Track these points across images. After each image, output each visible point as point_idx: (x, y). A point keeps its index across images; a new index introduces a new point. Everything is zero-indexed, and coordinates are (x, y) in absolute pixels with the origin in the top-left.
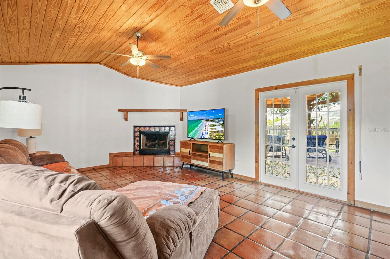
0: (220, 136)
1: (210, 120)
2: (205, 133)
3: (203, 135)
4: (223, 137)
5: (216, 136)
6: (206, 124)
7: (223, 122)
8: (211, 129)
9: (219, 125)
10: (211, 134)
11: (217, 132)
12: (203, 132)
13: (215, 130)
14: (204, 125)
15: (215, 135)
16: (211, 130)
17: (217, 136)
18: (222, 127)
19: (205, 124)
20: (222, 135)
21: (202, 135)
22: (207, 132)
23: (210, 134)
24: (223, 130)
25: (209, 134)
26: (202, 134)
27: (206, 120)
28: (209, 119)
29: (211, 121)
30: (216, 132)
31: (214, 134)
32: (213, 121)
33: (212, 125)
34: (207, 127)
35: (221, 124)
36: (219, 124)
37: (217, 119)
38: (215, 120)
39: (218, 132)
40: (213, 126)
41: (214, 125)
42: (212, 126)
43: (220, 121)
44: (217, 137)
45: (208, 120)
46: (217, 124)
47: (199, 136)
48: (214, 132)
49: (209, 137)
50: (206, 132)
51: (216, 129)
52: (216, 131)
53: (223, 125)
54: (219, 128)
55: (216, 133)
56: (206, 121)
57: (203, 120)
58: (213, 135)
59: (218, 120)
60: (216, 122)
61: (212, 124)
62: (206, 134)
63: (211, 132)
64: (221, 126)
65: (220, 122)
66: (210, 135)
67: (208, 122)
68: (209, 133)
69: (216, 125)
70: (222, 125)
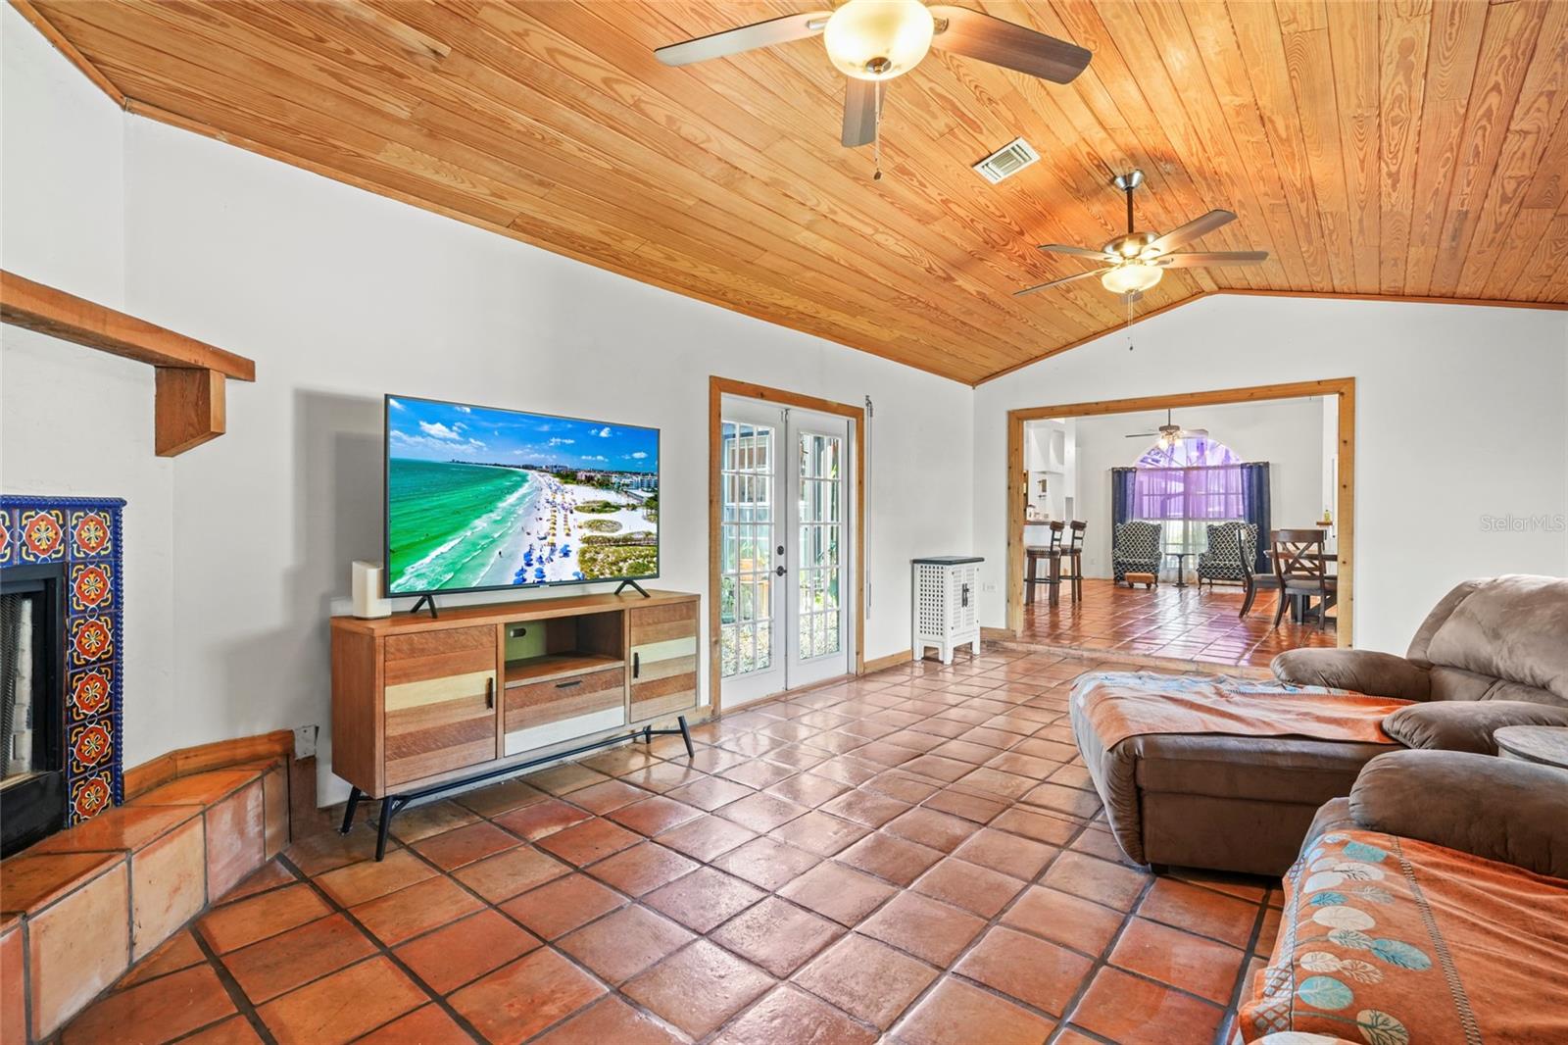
0: (640, 561)
1: (582, 476)
2: (547, 550)
3: (536, 565)
4: (652, 565)
5: (621, 564)
6: (559, 499)
7: (653, 491)
8: (591, 525)
9: (634, 508)
10: (588, 556)
11: (626, 541)
12: (537, 544)
13: (613, 531)
14: (543, 501)
15: (612, 559)
16: (588, 533)
17: (625, 560)
18: (647, 518)
19: (547, 494)
20: (646, 556)
21: (529, 565)
22: (561, 541)
23: (583, 553)
24: (652, 528)
25: (574, 557)
26: (528, 555)
27: (558, 475)
28: (580, 470)
29: (589, 480)
30: (616, 542)
31: (610, 553)
32: (604, 484)
33: (595, 506)
34: (566, 517)
35: (644, 500)
36: (635, 502)
37: (621, 473)
38: (614, 479)
39: (632, 540)
40: (600, 511)
41: (606, 507)
42: (593, 510)
43: (637, 488)
44: (625, 566)
45: (568, 476)
46: (623, 500)
47: (500, 570)
48: (609, 541)
49: (578, 570)
50: (559, 546)
51: (616, 526)
52: (616, 535)
53: (652, 508)
54: (633, 523)
55: (621, 549)
56: (557, 479)
57: (532, 474)
58: (600, 557)
59: (627, 481)
60: (619, 489)
61: (598, 499)
62: (557, 556)
63: (588, 540)
64: (642, 512)
65: (639, 492)
66: (582, 562)
67: (569, 487)
68: (576, 546)
69: (618, 508)
70: (648, 505)
